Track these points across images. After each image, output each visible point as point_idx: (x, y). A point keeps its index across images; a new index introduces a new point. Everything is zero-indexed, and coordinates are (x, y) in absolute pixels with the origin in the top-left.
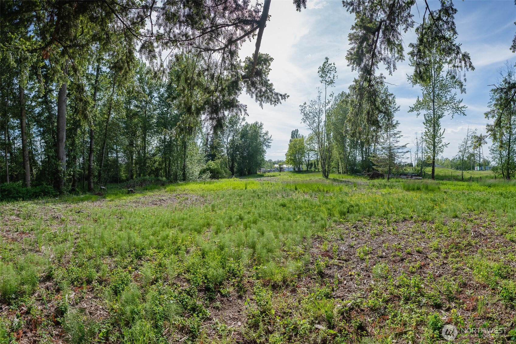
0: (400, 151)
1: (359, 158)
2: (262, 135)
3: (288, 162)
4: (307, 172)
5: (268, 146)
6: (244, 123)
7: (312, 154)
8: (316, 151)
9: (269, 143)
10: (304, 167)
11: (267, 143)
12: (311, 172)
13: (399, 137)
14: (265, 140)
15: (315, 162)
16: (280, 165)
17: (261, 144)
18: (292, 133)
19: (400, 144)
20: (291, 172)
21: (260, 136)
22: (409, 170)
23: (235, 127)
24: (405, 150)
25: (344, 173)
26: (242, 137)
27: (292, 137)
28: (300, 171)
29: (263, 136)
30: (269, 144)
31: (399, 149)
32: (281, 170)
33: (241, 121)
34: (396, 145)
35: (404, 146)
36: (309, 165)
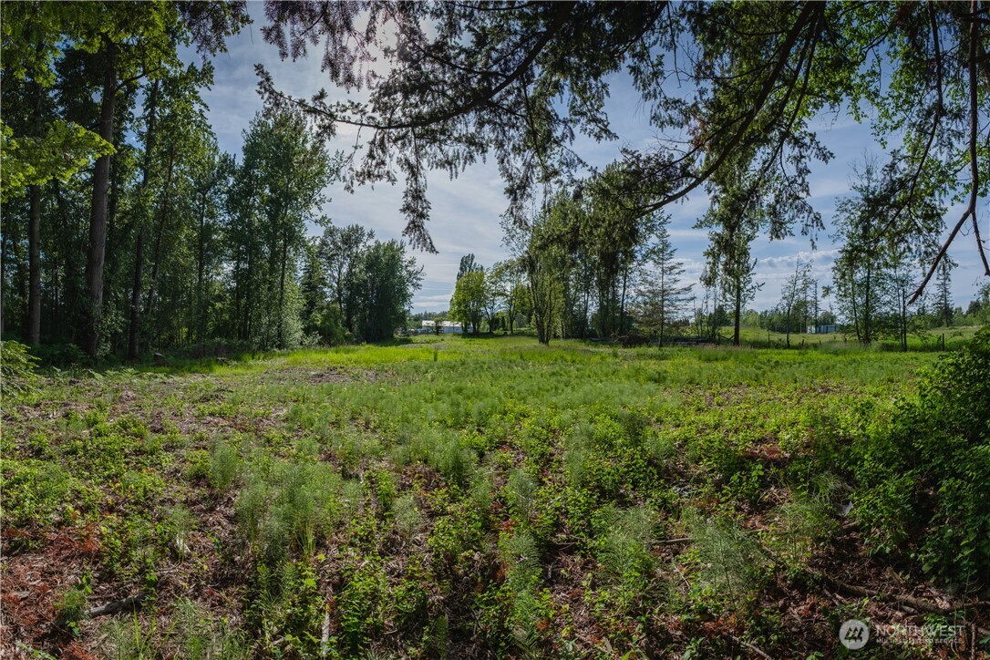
0: (680, 297)
2: (404, 264)
3: (453, 318)
4: (489, 335)
5: (417, 286)
6: (371, 243)
7: (500, 300)
8: (507, 296)
9: (419, 279)
10: (484, 326)
11: (415, 281)
12: (498, 336)
13: (679, 273)
14: (410, 274)
15: (503, 318)
16: (437, 322)
17: (402, 282)
18: (462, 260)
19: (678, 286)
20: (459, 335)
21: (402, 267)
22: (689, 332)
23: (354, 250)
24: (688, 296)
25: (567, 337)
26: (369, 267)
27: (461, 269)
28: (477, 334)
29: (407, 266)
30: (419, 282)
31: (679, 293)
32: (438, 330)
33: (365, 238)
34: (674, 286)
35: (688, 289)
36: (495, 322)
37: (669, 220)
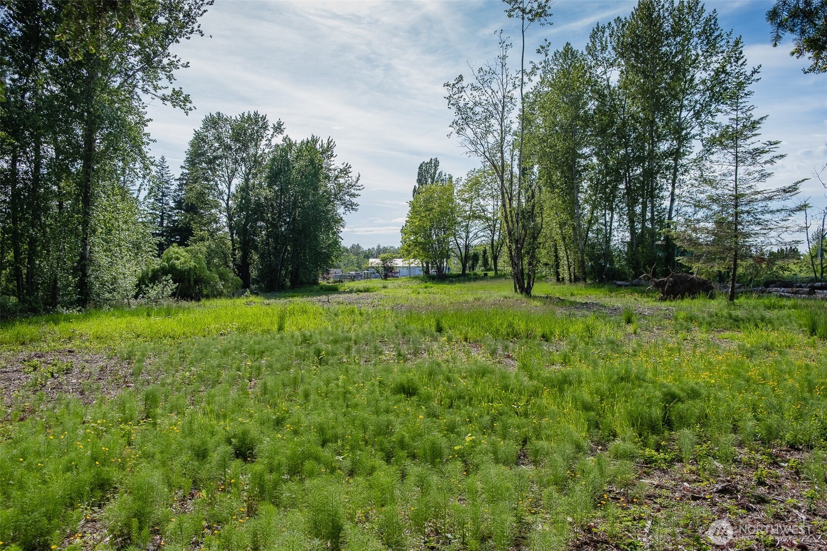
0: (773, 205)
1: (620, 237)
2: (332, 174)
3: (406, 252)
4: (462, 277)
5: (351, 206)
6: (278, 140)
7: (476, 226)
8: (488, 219)
9: (354, 195)
10: (454, 265)
11: (347, 198)
12: (476, 278)
13: (771, 161)
14: (340, 187)
15: (485, 252)
16: (384, 260)
17: (329, 199)
18: (421, 165)
19: (769, 185)
20: (416, 278)
21: (327, 177)
22: (794, 270)
23: (252, 151)
24: (792, 202)
25: (576, 280)
26: (273, 178)
27: (419, 181)
28: (442, 277)
29: (337, 177)
30: (354, 200)
31: (770, 198)
32: (388, 272)
33: (270, 132)
34: (760, 186)
35: (791, 190)
36: (469, 258)
37: (756, 76)
